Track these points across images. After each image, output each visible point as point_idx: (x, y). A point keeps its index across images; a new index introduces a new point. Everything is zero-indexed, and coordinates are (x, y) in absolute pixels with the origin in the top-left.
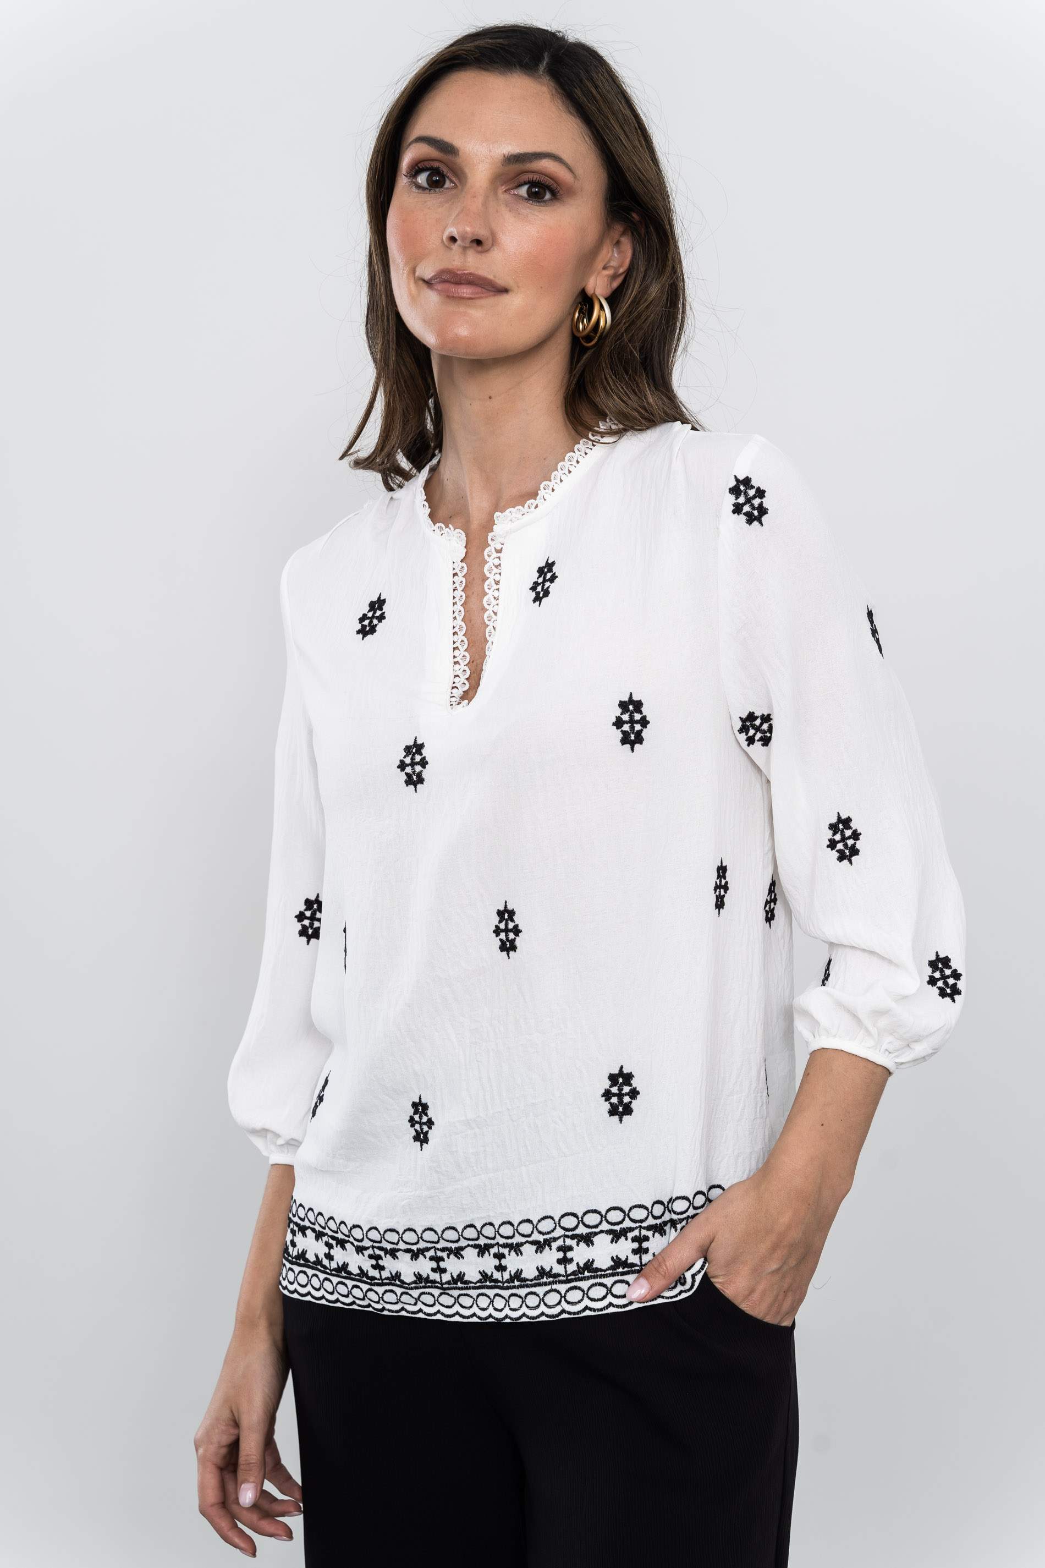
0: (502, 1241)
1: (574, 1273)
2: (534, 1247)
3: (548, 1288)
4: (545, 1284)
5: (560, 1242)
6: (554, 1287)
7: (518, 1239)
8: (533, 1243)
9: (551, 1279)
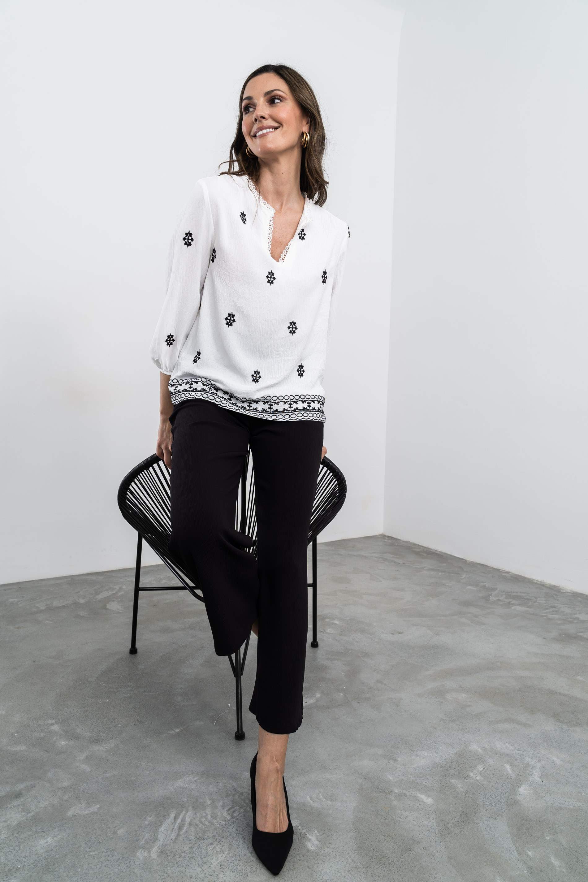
0: (272, 401)
1: (293, 410)
2: (284, 403)
3: (286, 414)
4: (286, 413)
5: (289, 402)
6: (288, 413)
7: (278, 401)
8: (283, 402)
9: (287, 412)
